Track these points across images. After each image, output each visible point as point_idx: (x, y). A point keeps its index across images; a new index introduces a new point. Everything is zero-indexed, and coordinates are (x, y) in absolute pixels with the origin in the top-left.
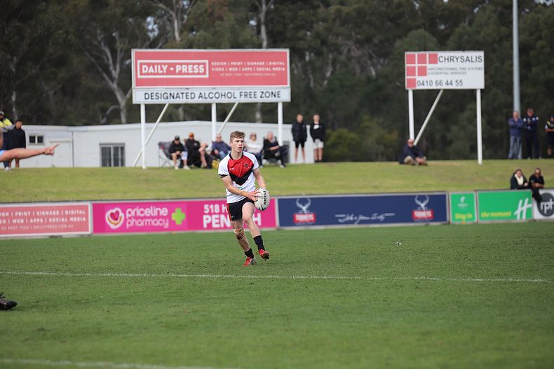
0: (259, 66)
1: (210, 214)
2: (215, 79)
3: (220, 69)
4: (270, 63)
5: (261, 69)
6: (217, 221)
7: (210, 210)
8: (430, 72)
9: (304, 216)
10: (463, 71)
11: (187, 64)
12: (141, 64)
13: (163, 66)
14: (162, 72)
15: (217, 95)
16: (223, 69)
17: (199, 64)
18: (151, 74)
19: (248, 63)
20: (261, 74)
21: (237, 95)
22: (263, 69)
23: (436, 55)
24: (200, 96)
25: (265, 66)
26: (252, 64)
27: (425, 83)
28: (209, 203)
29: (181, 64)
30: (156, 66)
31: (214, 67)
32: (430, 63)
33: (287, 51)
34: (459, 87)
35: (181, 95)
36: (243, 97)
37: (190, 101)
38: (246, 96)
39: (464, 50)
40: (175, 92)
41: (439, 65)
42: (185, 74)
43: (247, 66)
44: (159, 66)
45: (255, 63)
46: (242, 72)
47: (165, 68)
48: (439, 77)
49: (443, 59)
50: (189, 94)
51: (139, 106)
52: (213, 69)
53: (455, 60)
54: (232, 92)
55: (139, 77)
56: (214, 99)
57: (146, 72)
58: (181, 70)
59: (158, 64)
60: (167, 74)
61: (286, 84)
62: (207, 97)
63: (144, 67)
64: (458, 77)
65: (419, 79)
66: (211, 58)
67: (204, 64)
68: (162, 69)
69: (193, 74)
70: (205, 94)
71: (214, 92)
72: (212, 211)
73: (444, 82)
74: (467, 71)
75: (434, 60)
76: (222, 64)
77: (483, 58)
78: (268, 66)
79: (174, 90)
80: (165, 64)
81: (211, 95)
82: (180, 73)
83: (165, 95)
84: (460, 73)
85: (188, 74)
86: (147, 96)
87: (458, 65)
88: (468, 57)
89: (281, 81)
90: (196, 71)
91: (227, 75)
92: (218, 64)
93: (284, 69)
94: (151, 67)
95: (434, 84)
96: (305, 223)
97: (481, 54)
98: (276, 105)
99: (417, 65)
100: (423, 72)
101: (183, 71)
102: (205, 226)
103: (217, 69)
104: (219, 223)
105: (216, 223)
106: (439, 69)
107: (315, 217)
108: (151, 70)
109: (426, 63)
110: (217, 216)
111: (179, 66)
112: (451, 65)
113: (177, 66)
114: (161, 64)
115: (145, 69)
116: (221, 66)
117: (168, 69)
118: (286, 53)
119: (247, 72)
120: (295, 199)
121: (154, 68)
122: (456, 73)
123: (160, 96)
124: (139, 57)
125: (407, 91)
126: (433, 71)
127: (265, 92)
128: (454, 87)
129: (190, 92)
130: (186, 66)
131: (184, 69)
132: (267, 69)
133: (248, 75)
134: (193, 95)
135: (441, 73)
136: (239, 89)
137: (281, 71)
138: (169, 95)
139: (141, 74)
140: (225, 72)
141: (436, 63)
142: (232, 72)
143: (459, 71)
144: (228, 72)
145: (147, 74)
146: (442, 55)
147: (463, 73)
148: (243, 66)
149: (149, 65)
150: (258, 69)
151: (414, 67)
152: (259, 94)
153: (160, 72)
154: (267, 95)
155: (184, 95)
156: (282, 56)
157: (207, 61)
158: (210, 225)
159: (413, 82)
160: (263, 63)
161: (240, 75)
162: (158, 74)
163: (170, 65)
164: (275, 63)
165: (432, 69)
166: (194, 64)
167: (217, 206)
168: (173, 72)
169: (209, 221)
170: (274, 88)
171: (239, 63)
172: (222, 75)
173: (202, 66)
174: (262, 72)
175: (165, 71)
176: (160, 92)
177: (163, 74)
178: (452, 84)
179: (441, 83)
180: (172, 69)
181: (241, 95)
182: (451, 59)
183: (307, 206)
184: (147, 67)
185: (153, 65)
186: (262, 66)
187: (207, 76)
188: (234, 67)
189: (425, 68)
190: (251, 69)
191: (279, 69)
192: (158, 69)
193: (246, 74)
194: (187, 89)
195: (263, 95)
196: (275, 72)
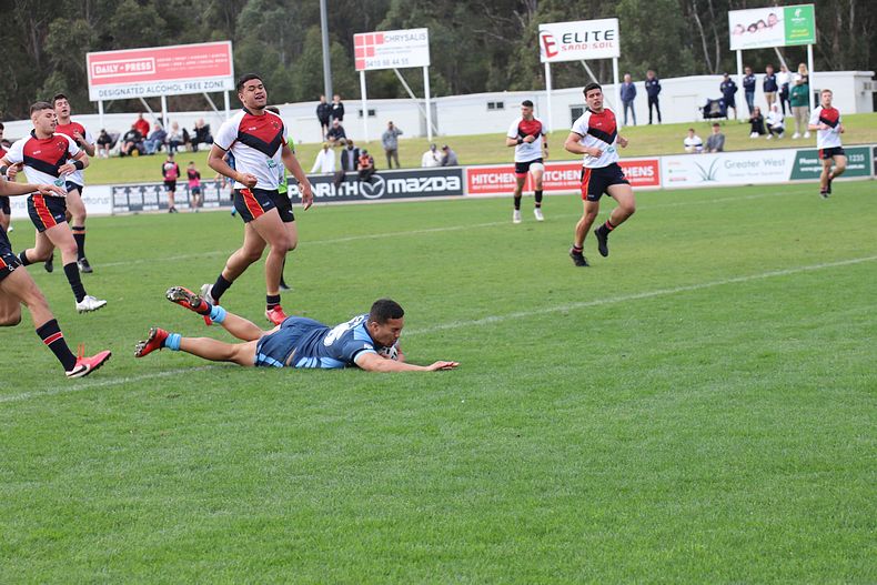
0: (202, 59)
2: (161, 74)
3: (165, 65)
4: (213, 56)
5: (203, 62)
8: (378, 52)
10: (408, 49)
11: (135, 63)
12: (95, 66)
13: (114, 66)
14: (112, 71)
15: (164, 89)
16: (168, 65)
17: (145, 62)
18: (104, 74)
19: (192, 58)
20: (204, 67)
21: (182, 86)
22: (206, 62)
23: (383, 35)
24: (149, 90)
25: (208, 59)
26: (196, 57)
27: (374, 64)
29: (130, 63)
30: (108, 67)
31: (160, 63)
32: (377, 43)
33: (230, 43)
34: (405, 66)
35: (131, 91)
36: (188, 89)
38: (190, 87)
39: (408, 29)
41: (385, 45)
42: (134, 71)
43: (191, 60)
44: (111, 67)
45: (199, 56)
46: (186, 66)
47: (116, 67)
48: (385, 57)
49: (389, 39)
50: (139, 89)
51: (97, 102)
52: (159, 65)
53: (400, 39)
55: (94, 77)
57: (100, 71)
58: (130, 69)
59: (109, 64)
60: (117, 73)
61: (228, 73)
62: (154, 89)
63: (97, 68)
64: (404, 56)
65: (367, 59)
66: (157, 56)
67: (151, 62)
68: (113, 69)
69: (142, 71)
70: (152, 88)
71: (160, 85)
73: (391, 62)
74: (412, 49)
75: (380, 40)
76: (167, 60)
77: (426, 35)
78: (211, 58)
79: (125, 86)
80: (115, 64)
81: (158, 89)
82: (130, 71)
83: (117, 91)
84: (405, 52)
85: (136, 71)
86: (101, 93)
87: (402, 43)
88: (412, 35)
89: (222, 71)
90: (144, 69)
91: (172, 69)
92: (164, 60)
93: (227, 60)
94: (103, 68)
95: (382, 63)
97: (424, 31)
99: (365, 46)
100: (371, 53)
101: (132, 69)
103: (163, 65)
106: (386, 49)
108: (104, 70)
109: (373, 44)
111: (129, 65)
112: (396, 44)
113: (127, 65)
114: (112, 65)
116: (165, 62)
117: (119, 69)
118: (228, 46)
119: (191, 66)
121: (106, 68)
122: (401, 52)
123: (112, 92)
124: (93, 59)
125: (360, 73)
126: (380, 51)
127: (208, 82)
128: (401, 65)
129: (139, 87)
130: (134, 65)
131: (133, 67)
132: (211, 61)
133: (192, 68)
134: (142, 90)
135: (387, 53)
136: (184, 81)
137: (224, 63)
138: (120, 91)
139: (96, 74)
140: (170, 67)
141: (383, 43)
142: (176, 66)
143: (404, 49)
144: (173, 67)
145: (101, 74)
146: (387, 35)
147: (408, 51)
148: (186, 61)
149: (101, 66)
150: (201, 62)
151: (363, 49)
152: (203, 85)
154: (211, 85)
155: (134, 91)
156: (224, 49)
157: (152, 59)
159: (362, 63)
161: (184, 68)
162: (110, 73)
163: (121, 65)
164: (217, 56)
165: (379, 49)
166: (141, 62)
168: (124, 71)
170: (217, 79)
171: (183, 58)
172: (168, 70)
173: (149, 63)
174: (205, 64)
175: (116, 70)
176: (112, 89)
177: (113, 73)
178: (398, 63)
179: (388, 63)
180: (122, 68)
181: (186, 87)
182: (396, 38)
184: (100, 68)
185: (105, 65)
186: (205, 59)
187: (154, 72)
188: (179, 62)
189: (372, 48)
190: (194, 63)
191: (222, 61)
192: (110, 69)
193: (190, 68)
194: (137, 85)
195: (207, 86)
196: (217, 63)
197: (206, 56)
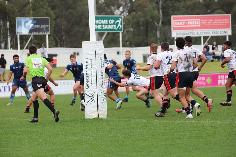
0: (219, 21)
1: (221, 79)
2: (203, 27)
4: (224, 20)
6: (224, 82)
7: (221, 78)
11: (192, 21)
12: (175, 22)
15: (204, 33)
16: (206, 23)
17: (197, 21)
18: (179, 25)
19: (215, 20)
20: (220, 25)
21: (211, 33)
24: (197, 34)
25: (222, 21)
26: (217, 20)
28: (220, 75)
29: (190, 21)
30: (180, 22)
35: (190, 33)
36: (213, 34)
37: (193, 36)
38: (214, 33)
40: (187, 32)
42: (191, 25)
43: (215, 21)
44: (182, 22)
47: (184, 23)
51: (174, 38)
52: (202, 23)
54: (209, 32)
55: (174, 26)
56: (202, 35)
59: (181, 21)
60: (184, 25)
61: (230, 28)
63: (176, 22)
66: (201, 18)
67: (199, 21)
68: (183, 23)
69: (195, 25)
70: (199, 33)
71: (202, 32)
72: (222, 78)
78: (223, 21)
80: (184, 21)
81: (201, 33)
82: (190, 25)
85: (193, 25)
86: (177, 34)
89: (228, 27)
90: (196, 24)
91: (207, 25)
93: (229, 22)
94: (179, 23)
98: (226, 36)
102: (219, 84)
104: (224, 83)
105: (223, 83)
108: (179, 24)
110: (223, 80)
113: (188, 22)
114: (182, 21)
116: (205, 22)
117: (185, 23)
118: (229, 16)
121: (180, 23)
124: (174, 18)
129: (193, 32)
131: (191, 23)
134: (194, 34)
136: (212, 30)
138: (185, 33)
139: (175, 25)
140: (206, 24)
144: (208, 24)
145: (177, 25)
148: (213, 21)
149: (178, 22)
152: (219, 32)
153: (182, 24)
154: (223, 32)
155: (191, 33)
156: (228, 17)
157: (199, 20)
158: (221, 84)
161: (212, 25)
162: (181, 25)
163: (186, 22)
164: (225, 20)
166: (194, 21)
167: (223, 76)
168: (187, 25)
169: (220, 82)
170: (225, 30)
171: (212, 20)
172: (205, 25)
174: (221, 23)
176: (182, 33)
177: (183, 25)
180: (186, 23)
181: (213, 33)
185: (179, 22)
186: (221, 21)
187: (200, 26)
188: (210, 21)
190: (216, 22)
191: (227, 22)
192: (181, 23)
193: (215, 25)
194: (192, 31)
195: (221, 33)
196: (226, 23)
197: (221, 20)
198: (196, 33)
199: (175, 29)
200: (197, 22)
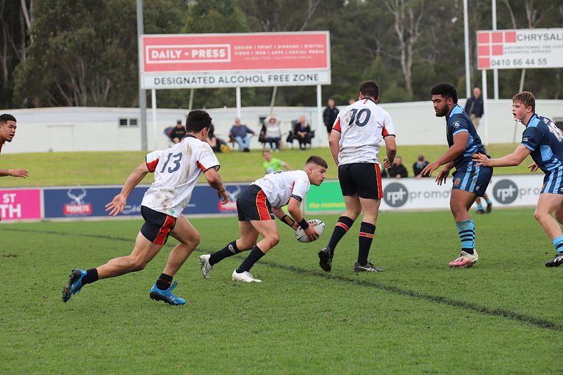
0: (292, 49)
2: (237, 63)
3: (244, 53)
4: (306, 46)
5: (294, 52)
8: (507, 51)
9: (78, 207)
10: (547, 49)
11: (205, 49)
13: (176, 51)
14: (174, 57)
15: (241, 79)
16: (248, 53)
17: (219, 49)
18: (162, 59)
19: (279, 47)
20: (295, 58)
21: (265, 78)
22: (297, 52)
23: (515, 33)
24: (221, 80)
25: (300, 49)
26: (284, 47)
27: (501, 63)
29: (198, 49)
30: (168, 52)
31: (237, 50)
32: (507, 41)
33: (327, 33)
34: (542, 66)
35: (197, 80)
36: (272, 81)
37: (208, 85)
38: (276, 79)
39: (548, 28)
40: (191, 77)
41: (518, 44)
42: (202, 58)
43: (277, 50)
44: (172, 52)
45: (287, 46)
46: (271, 55)
47: (179, 53)
48: (518, 57)
49: (523, 37)
50: (208, 79)
51: (149, 91)
52: (236, 53)
53: (537, 38)
54: (259, 76)
55: (148, 62)
56: (238, 83)
57: (157, 56)
58: (198, 55)
59: (170, 49)
60: (180, 59)
61: (326, 66)
62: (229, 80)
63: (153, 52)
64: (542, 56)
65: (492, 58)
66: (234, 43)
67: (226, 49)
68: (175, 54)
69: (213, 58)
70: (226, 78)
71: (237, 76)
73: (524, 61)
74: (552, 49)
75: (511, 39)
76: (247, 47)
78: (303, 49)
79: (189, 74)
80: (178, 49)
81: (234, 80)
82: (197, 57)
83: (179, 80)
84: (543, 51)
85: (206, 58)
86: (157, 81)
87: (541, 43)
88: (553, 35)
89: (317, 62)
90: (216, 56)
91: (253, 58)
92: (242, 48)
93: (322, 52)
94: (162, 53)
95: (512, 62)
96: (78, 215)
98: (315, 87)
99: (491, 44)
100: (498, 51)
101: (200, 56)
103: (241, 53)
106: (518, 48)
107: (92, 208)
108: (162, 55)
109: (502, 42)
111: (196, 51)
112: (533, 43)
113: (193, 51)
114: (174, 49)
115: (155, 54)
116: (246, 50)
117: (182, 54)
118: (325, 35)
119: (277, 55)
120: (67, 190)
121: (165, 53)
122: (538, 51)
123: (172, 80)
124: (147, 42)
125: (481, 71)
126: (510, 50)
127: (299, 75)
128: (536, 66)
129: (208, 76)
130: (203, 51)
131: (202, 53)
132: (302, 52)
133: (278, 58)
134: (212, 80)
135: (520, 52)
136: (267, 73)
137: (319, 54)
138: (183, 80)
139: (151, 59)
140: (250, 56)
141: (514, 41)
142: (259, 56)
143: (542, 49)
145: (158, 59)
146: (521, 33)
147: (547, 51)
148: (271, 50)
149: (159, 50)
150: (290, 52)
151: (488, 47)
152: (291, 78)
153: (173, 56)
154: (302, 78)
155: (202, 80)
156: (321, 40)
157: (228, 46)
159: (487, 62)
160: (297, 46)
161: (269, 58)
162: (170, 59)
163: (184, 50)
164: (311, 46)
165: (509, 48)
166: (212, 49)
168: (190, 57)
170: (311, 71)
171: (267, 47)
172: (247, 59)
173: (223, 50)
174: (296, 55)
175: (179, 56)
176: (172, 77)
177: (176, 59)
178: (533, 63)
179: (520, 62)
180: (187, 54)
181: (270, 79)
182: (533, 37)
183: (81, 197)
184: (157, 52)
185: (165, 50)
186: (296, 49)
187: (229, 60)
188: (262, 51)
189: (501, 47)
190: (282, 52)
191: (317, 52)
192: (170, 54)
193: (276, 58)
194: (205, 73)
195: (297, 78)
196: (312, 54)
198: (217, 79)
199: (149, 68)
200: (222, 51)
